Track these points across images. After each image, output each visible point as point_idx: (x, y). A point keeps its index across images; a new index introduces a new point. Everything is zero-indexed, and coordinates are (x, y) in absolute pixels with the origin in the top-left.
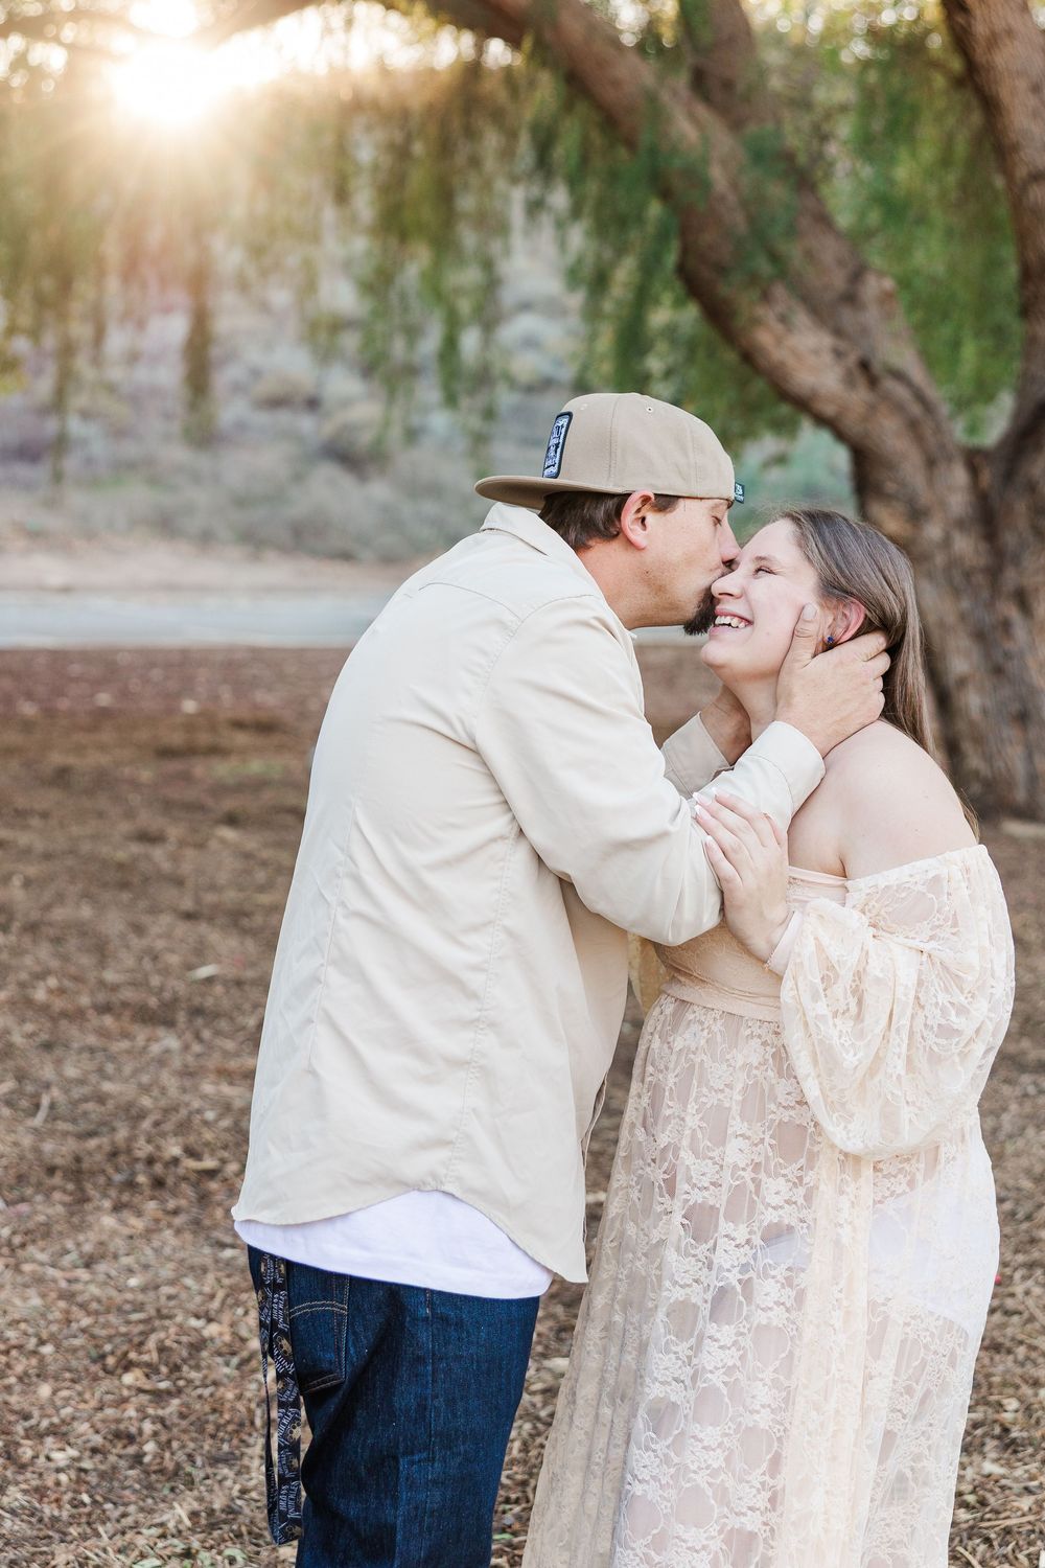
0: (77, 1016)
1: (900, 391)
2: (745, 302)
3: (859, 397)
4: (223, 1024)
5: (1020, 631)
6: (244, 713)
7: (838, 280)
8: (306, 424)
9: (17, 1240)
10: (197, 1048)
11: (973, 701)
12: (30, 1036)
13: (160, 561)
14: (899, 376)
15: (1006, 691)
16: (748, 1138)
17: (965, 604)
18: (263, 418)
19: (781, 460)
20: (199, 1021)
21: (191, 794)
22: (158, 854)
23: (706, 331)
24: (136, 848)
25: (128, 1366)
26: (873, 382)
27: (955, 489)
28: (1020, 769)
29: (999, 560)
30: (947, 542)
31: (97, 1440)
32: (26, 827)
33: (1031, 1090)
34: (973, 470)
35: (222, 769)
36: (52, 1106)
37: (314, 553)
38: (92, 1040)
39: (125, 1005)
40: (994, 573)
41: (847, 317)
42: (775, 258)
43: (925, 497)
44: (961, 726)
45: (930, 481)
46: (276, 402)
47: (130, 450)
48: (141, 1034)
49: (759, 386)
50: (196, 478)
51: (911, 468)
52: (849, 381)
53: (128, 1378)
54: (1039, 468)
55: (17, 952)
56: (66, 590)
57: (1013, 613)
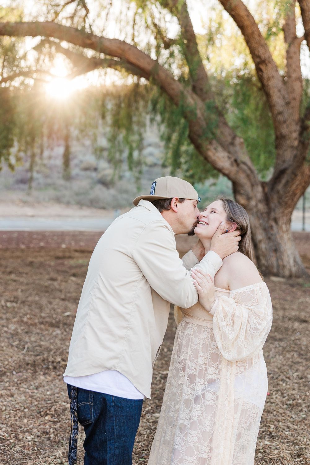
0: (34, 325)
1: (245, 167)
2: (205, 144)
3: (234, 169)
5: (275, 228)
6: (77, 248)
7: (229, 139)
8: (94, 174)
9: (19, 382)
10: (65, 333)
11: (263, 246)
12: (23, 330)
13: (57, 209)
14: (244, 163)
15: (271, 244)
16: (204, 357)
17: (261, 221)
18: (83, 173)
19: (214, 184)
20: (66, 327)
21: (64, 268)
23: (195, 152)
24: (50, 282)
25: (47, 415)
26: (238, 165)
27: (259, 192)
28: (275, 263)
29: (270, 210)
30: (256, 206)
31: (39, 434)
32: (22, 277)
33: (278, 346)
34: (263, 187)
35: (72, 262)
36: (28, 348)
37: (96, 207)
38: (38, 331)
39: (47, 322)
40: (268, 214)
41: (231, 148)
42: (213, 134)
43: (251, 194)
44: (260, 252)
45: (252, 190)
46: (86, 169)
47: (49, 181)
48: (51, 330)
49: (209, 166)
50: (66, 188)
51: (247, 187)
52: (232, 165)
53: (47, 418)
54: (280, 187)
55: (19, 308)
56: (33, 216)
57: (273, 224)
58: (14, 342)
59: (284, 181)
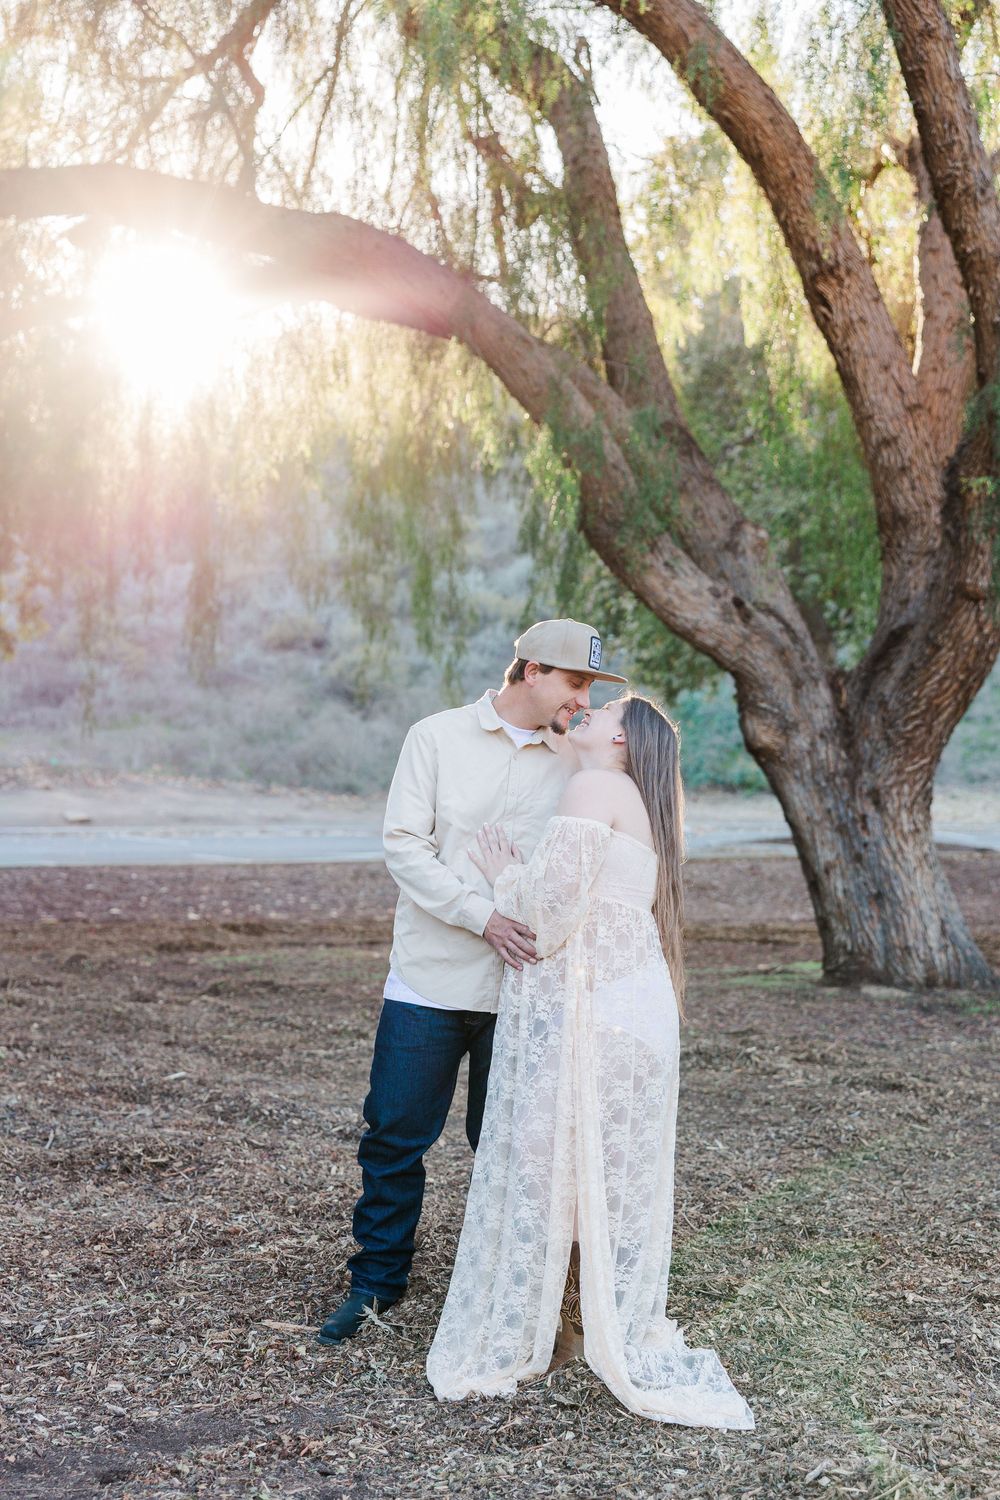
1: (772, 624)
2: (637, 552)
3: (736, 628)
4: (185, 1101)
5: (875, 826)
6: (240, 919)
7: (721, 531)
8: (314, 664)
9: (29, 1195)
10: (164, 1114)
11: (837, 884)
12: (43, 1106)
14: (770, 611)
15: (865, 876)
17: (830, 803)
18: (272, 659)
20: (168, 1101)
21: (183, 976)
22: (149, 1008)
24: (131, 1005)
25: (97, 1241)
26: (746, 617)
27: (820, 703)
28: (878, 941)
29: (856, 765)
30: (813, 750)
31: (77, 1270)
34: (835, 690)
35: (212, 959)
36: (55, 1139)
37: (320, 787)
38: (87, 1109)
40: (852, 776)
41: (727, 563)
42: (663, 515)
43: (793, 712)
44: (829, 907)
45: (796, 701)
46: (285, 645)
47: (146, 691)
48: (123, 1107)
50: (209, 717)
51: (780, 689)
52: (725, 616)
53: (97, 1248)
54: (888, 686)
55: (34, 1061)
56: (84, 822)
57: (870, 810)
58: (17, 1126)
59: (899, 667)
